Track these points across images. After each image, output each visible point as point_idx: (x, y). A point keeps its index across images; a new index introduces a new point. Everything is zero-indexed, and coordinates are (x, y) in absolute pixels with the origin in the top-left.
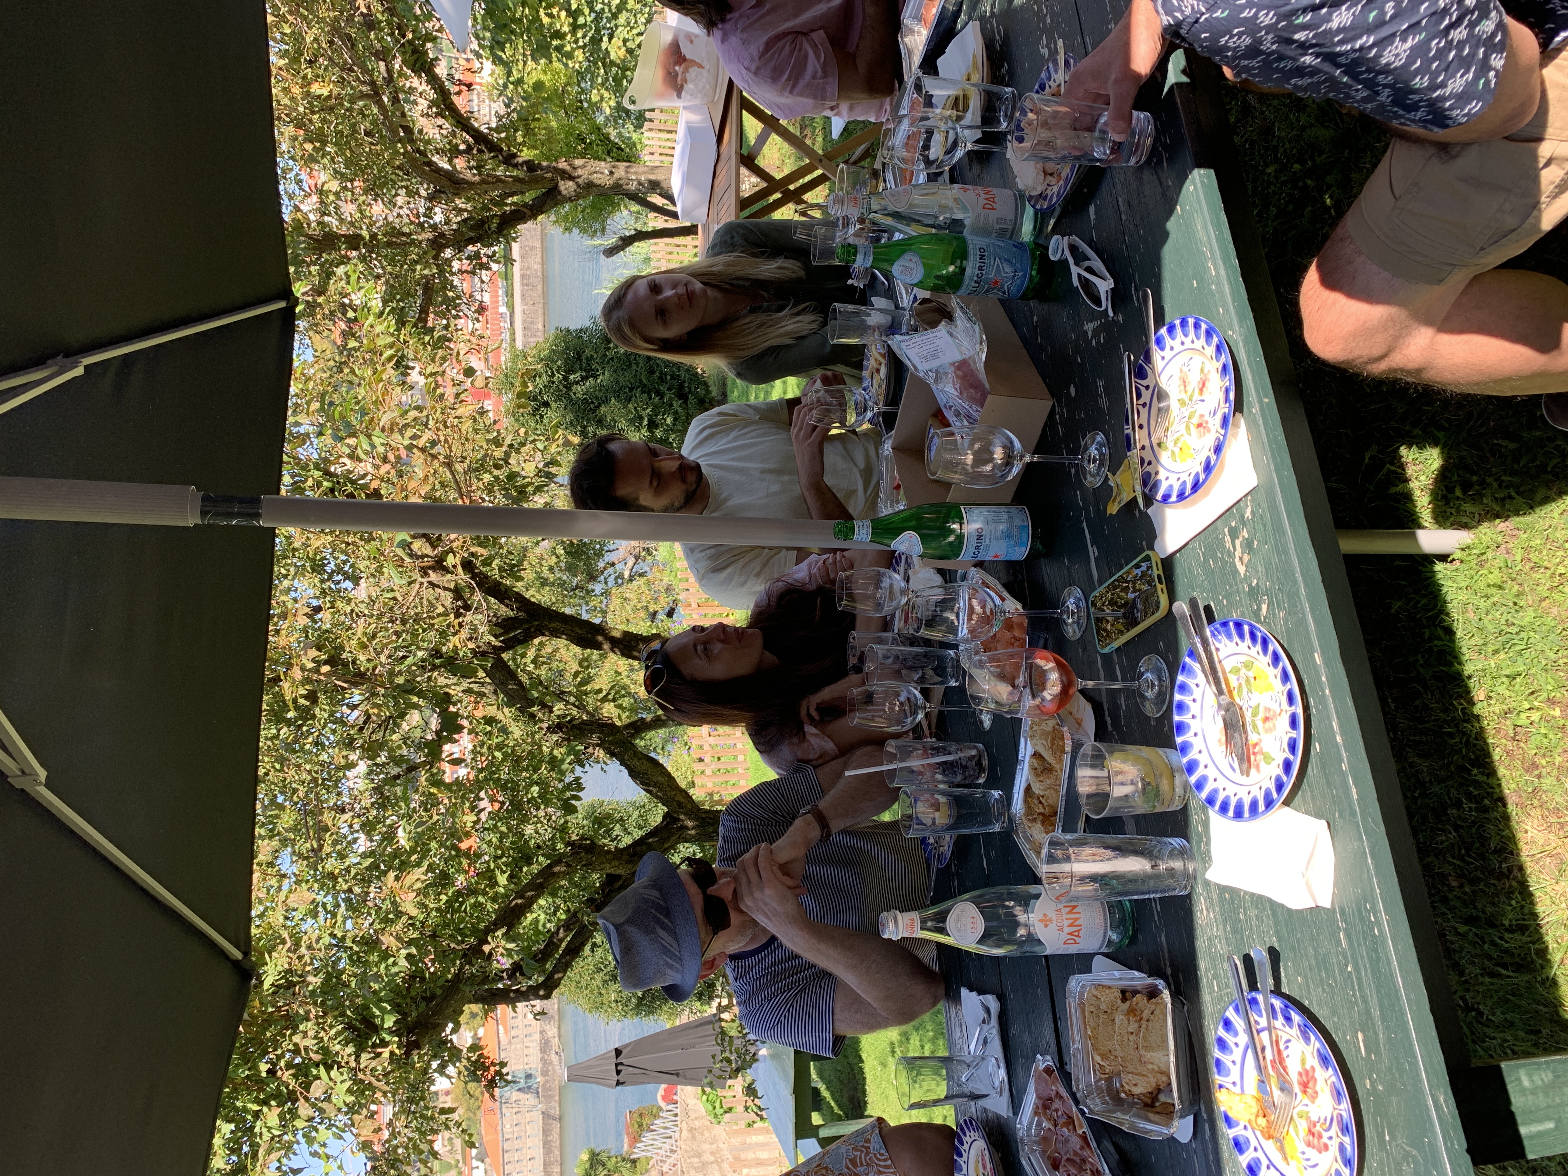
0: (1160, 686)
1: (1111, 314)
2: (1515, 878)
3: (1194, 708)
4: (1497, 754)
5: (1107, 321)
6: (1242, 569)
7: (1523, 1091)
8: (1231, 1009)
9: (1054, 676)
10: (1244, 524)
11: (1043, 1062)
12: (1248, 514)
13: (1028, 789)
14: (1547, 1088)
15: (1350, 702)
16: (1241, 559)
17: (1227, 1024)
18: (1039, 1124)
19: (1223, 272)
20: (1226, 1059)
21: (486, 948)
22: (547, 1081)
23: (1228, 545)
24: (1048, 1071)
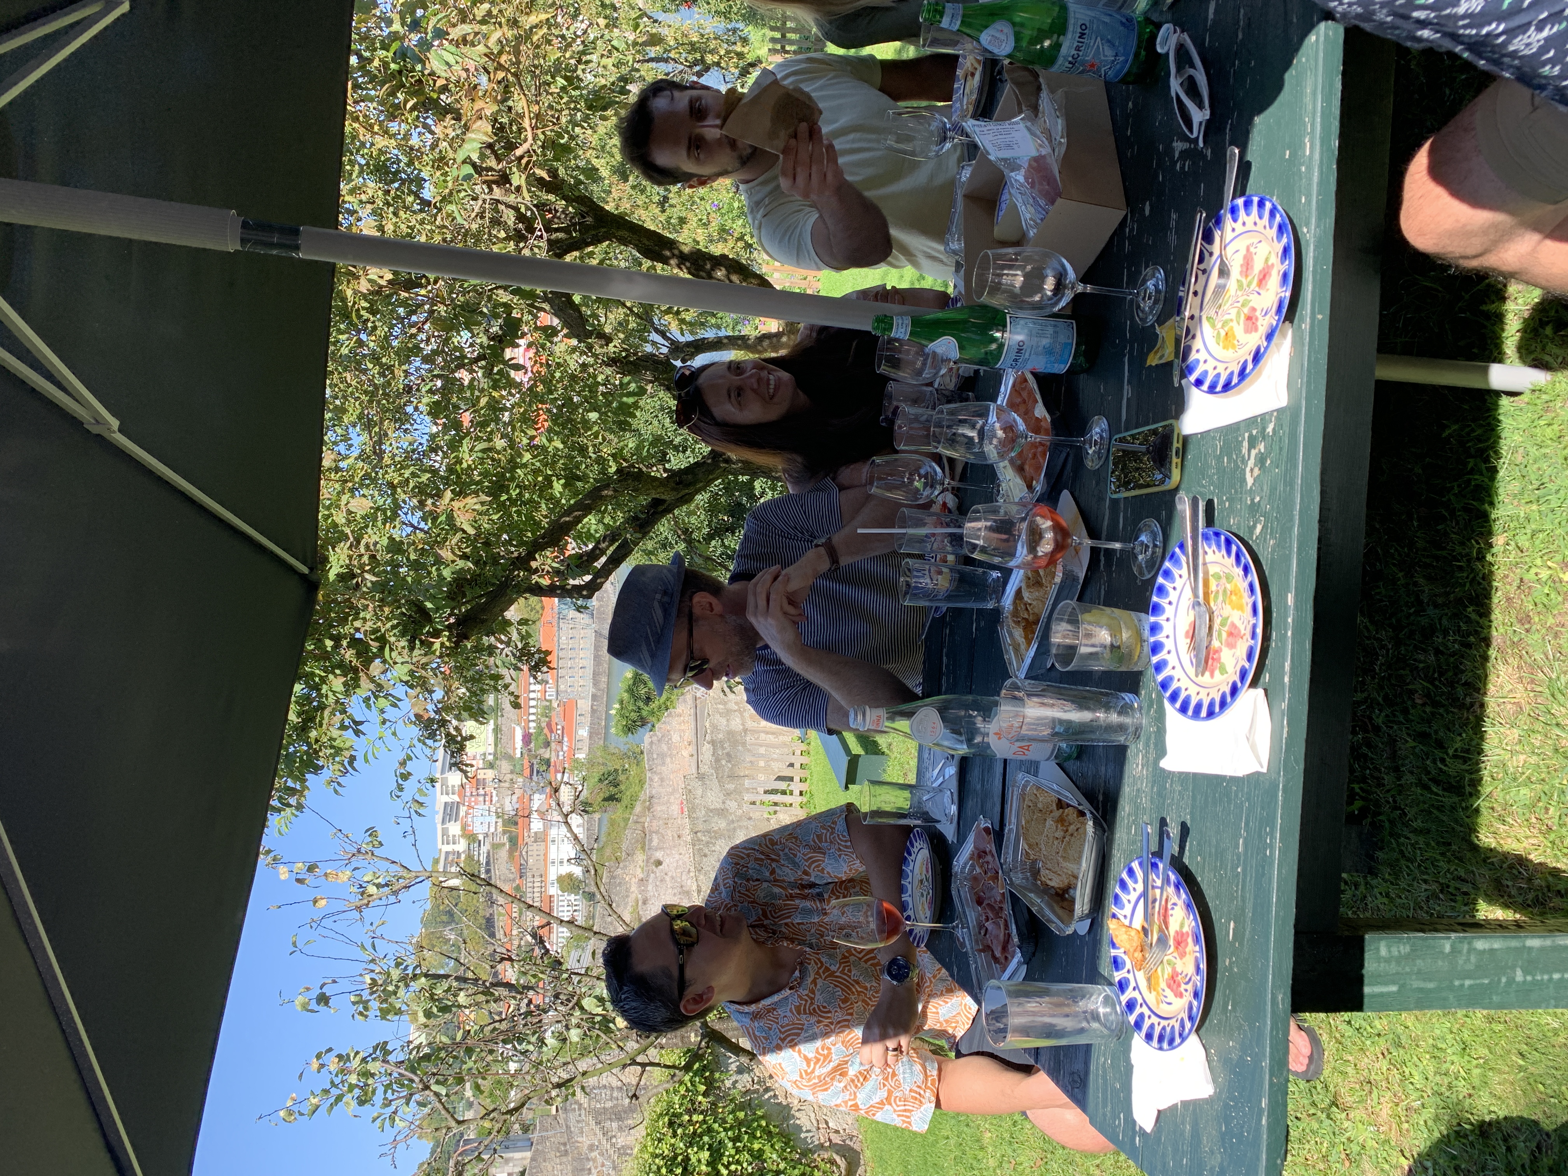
0: (1154, 553)
1: (1201, 144)
2: (1475, 712)
3: (1173, 596)
4: (1498, 599)
5: (1196, 149)
6: (1250, 481)
7: (1379, 959)
8: (1136, 862)
9: (1049, 535)
10: (1264, 438)
11: (983, 823)
12: (1270, 430)
13: (1019, 593)
14: (1399, 960)
15: (1308, 645)
16: (1252, 470)
17: (1131, 872)
18: (972, 866)
19: (1317, 156)
20: (1123, 897)
21: (534, 564)
22: (601, 606)
23: (1245, 451)
24: (987, 830)
